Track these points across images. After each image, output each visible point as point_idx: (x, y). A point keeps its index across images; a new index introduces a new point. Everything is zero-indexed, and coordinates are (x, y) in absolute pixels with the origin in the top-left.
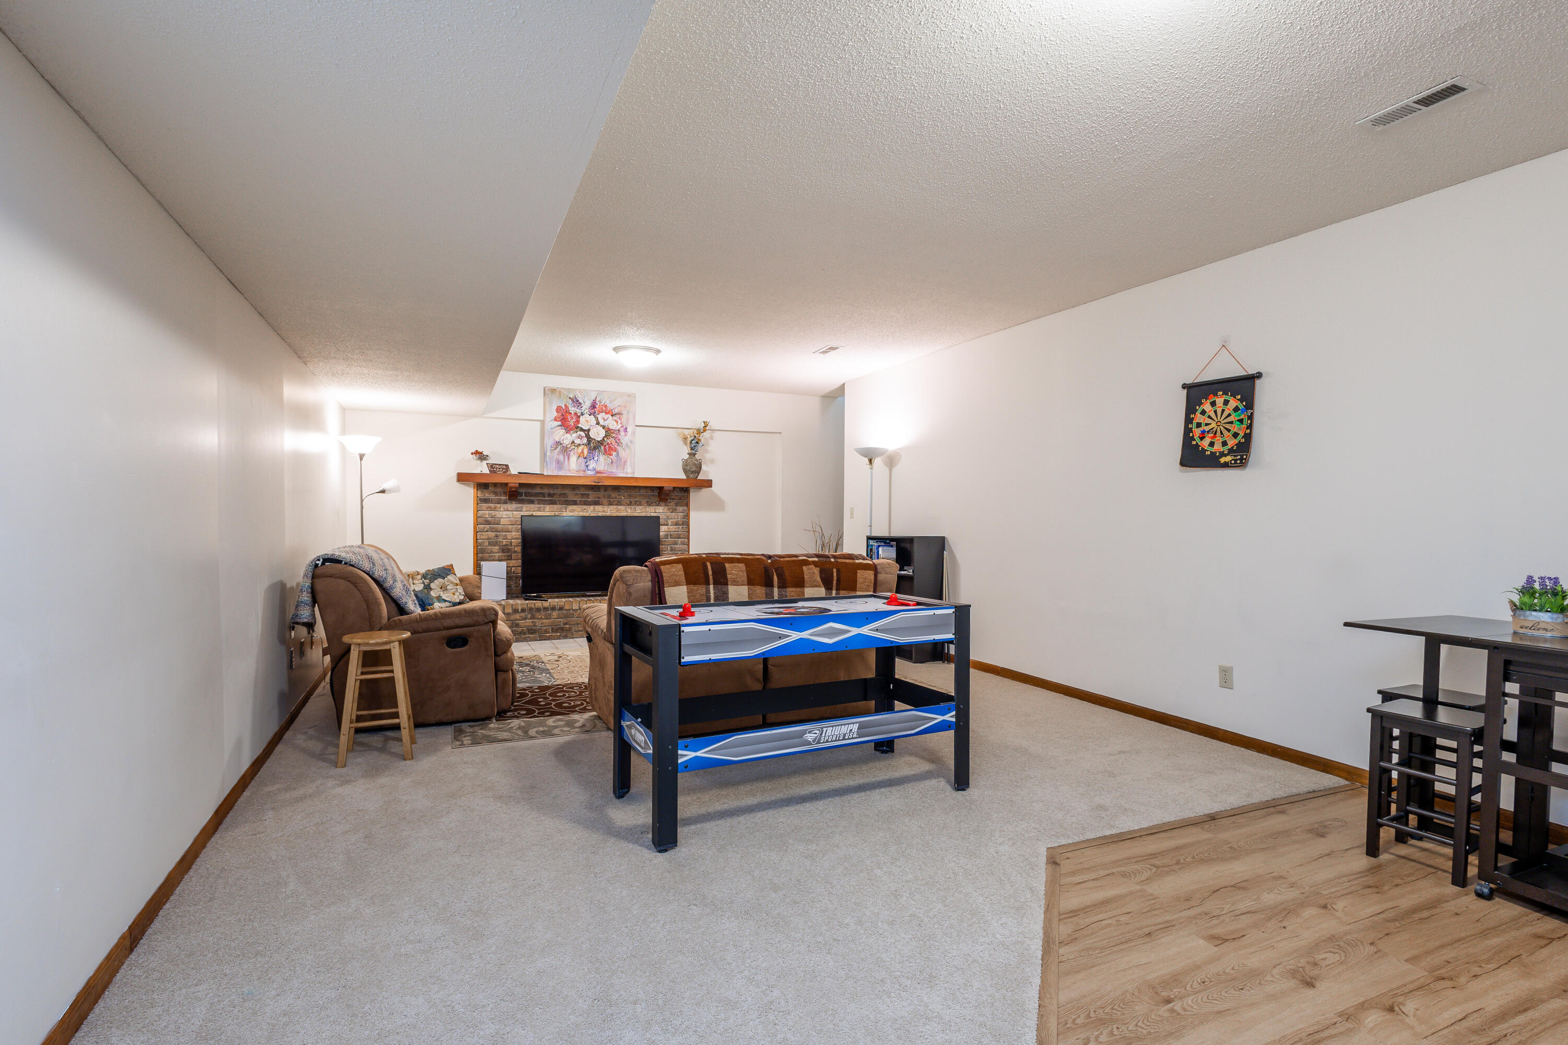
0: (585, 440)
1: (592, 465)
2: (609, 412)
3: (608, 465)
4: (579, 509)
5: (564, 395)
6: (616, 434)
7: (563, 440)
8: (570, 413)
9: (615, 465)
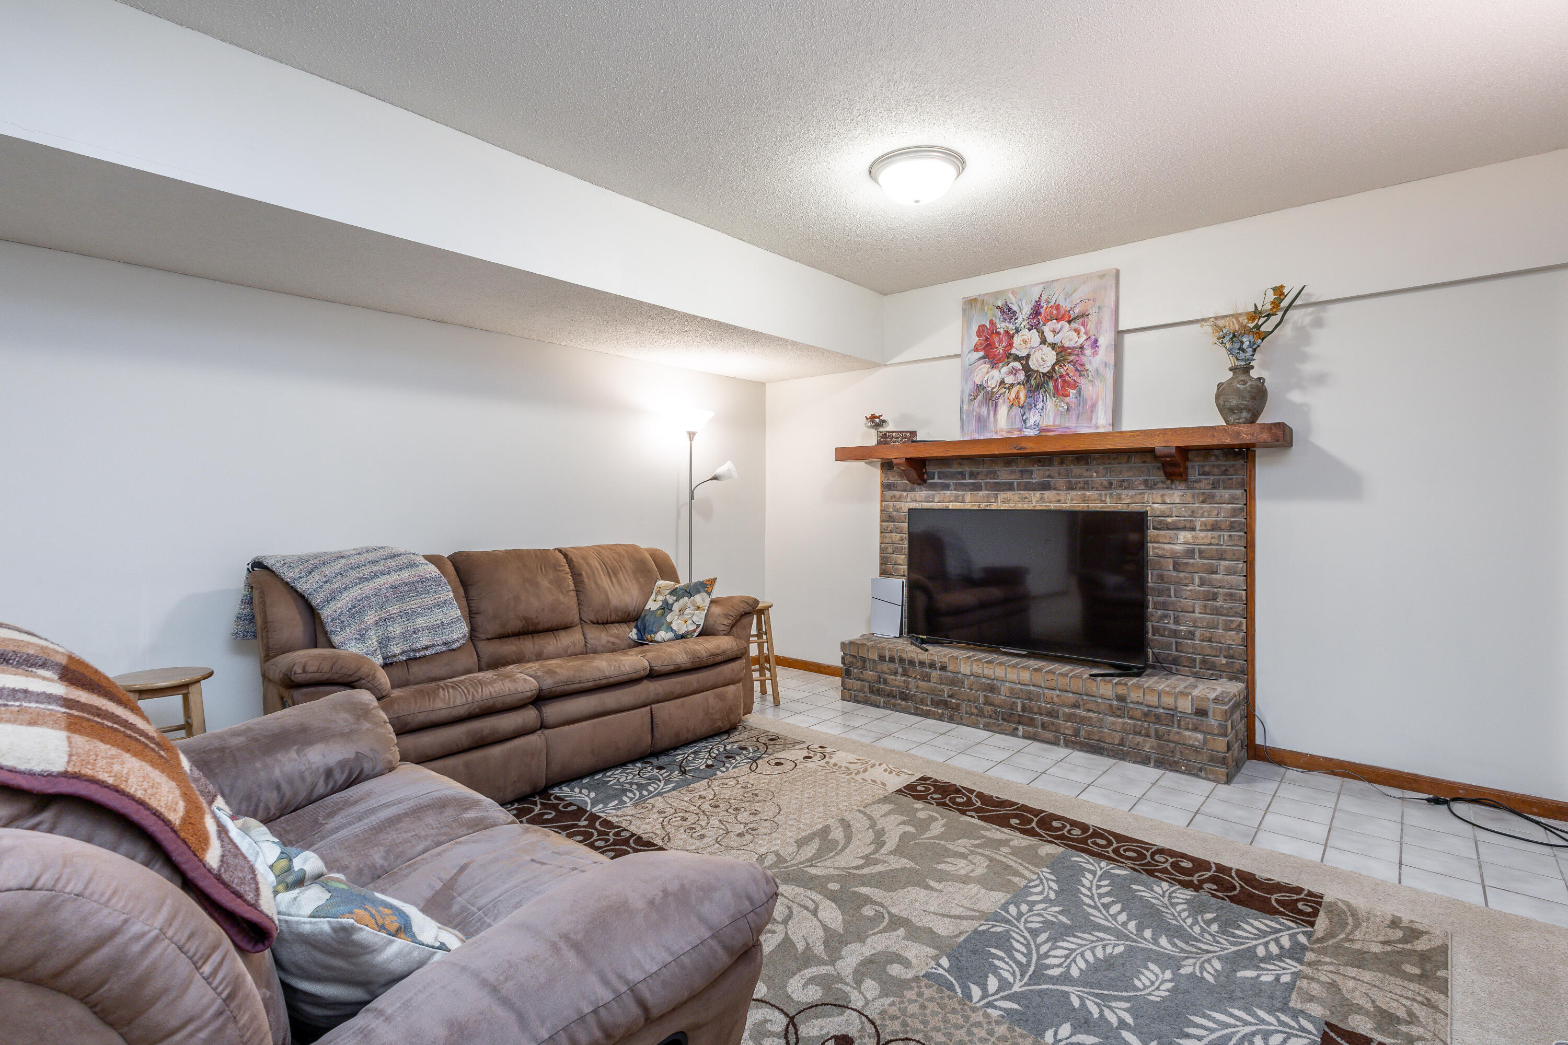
0: (1021, 376)
1: (1033, 417)
2: (1063, 316)
3: (1062, 413)
4: (1016, 498)
5: (988, 305)
6: (1077, 355)
7: (987, 381)
8: (999, 333)
9: (1074, 414)
